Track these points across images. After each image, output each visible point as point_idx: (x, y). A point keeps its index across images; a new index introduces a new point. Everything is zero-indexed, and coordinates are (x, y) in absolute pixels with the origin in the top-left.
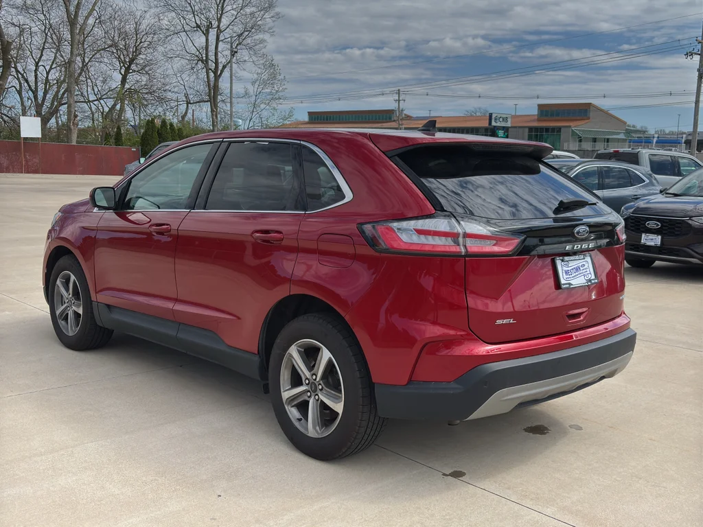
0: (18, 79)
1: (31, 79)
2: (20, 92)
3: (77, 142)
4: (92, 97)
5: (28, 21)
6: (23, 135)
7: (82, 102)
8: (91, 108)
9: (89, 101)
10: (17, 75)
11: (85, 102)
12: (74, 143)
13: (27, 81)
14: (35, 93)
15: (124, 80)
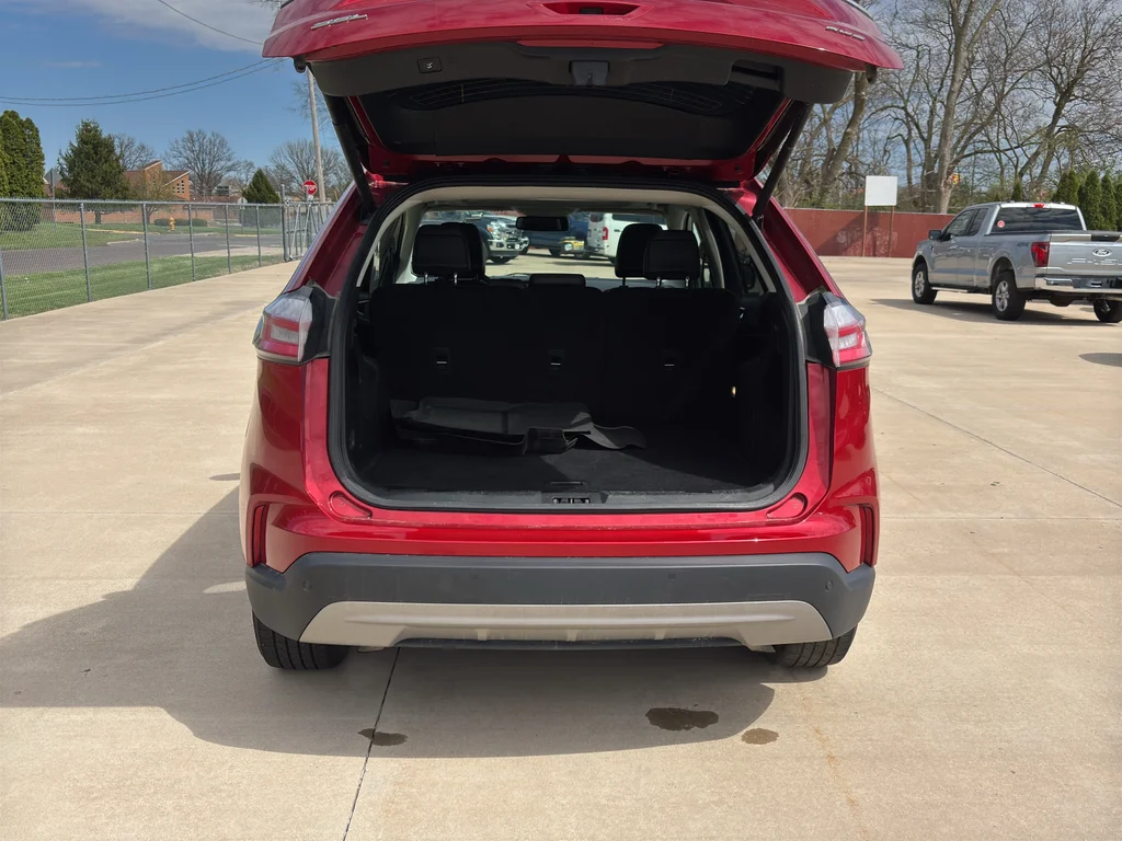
0: (907, 124)
1: (923, 122)
2: (907, 143)
3: (949, 211)
4: (1004, 145)
5: (928, 40)
6: (869, 202)
7: (990, 152)
8: (1000, 161)
9: (999, 151)
10: (907, 118)
11: (993, 151)
12: (944, 212)
13: (918, 127)
14: (927, 141)
15: (1057, 115)
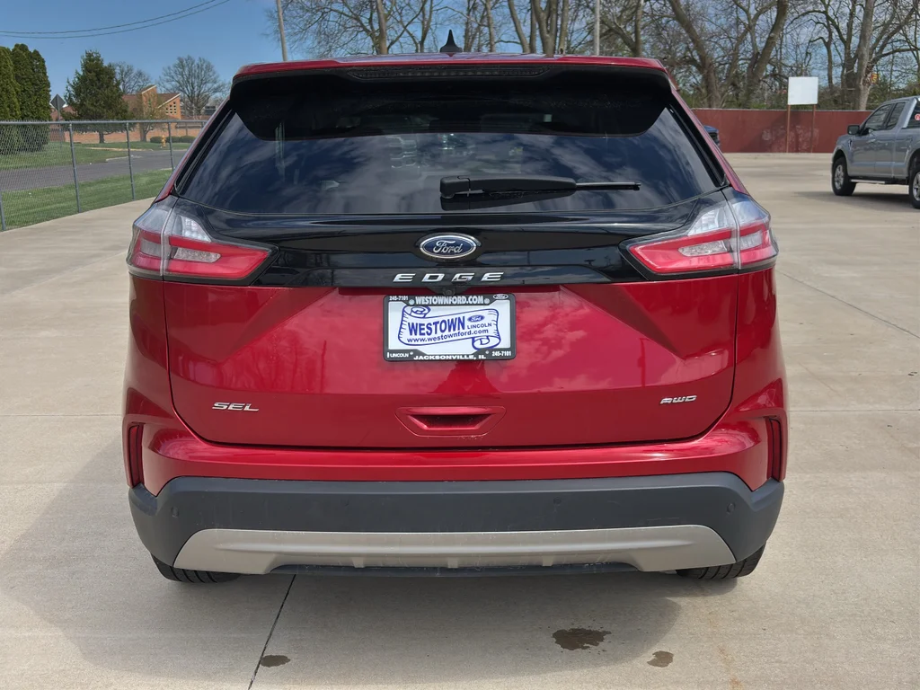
0: (828, 27)
1: (843, 25)
2: (827, 45)
3: (867, 107)
6: (792, 101)
7: (908, 50)
9: (916, 49)
10: (828, 22)
11: (911, 50)
12: (862, 109)
13: (838, 30)
14: (847, 43)
